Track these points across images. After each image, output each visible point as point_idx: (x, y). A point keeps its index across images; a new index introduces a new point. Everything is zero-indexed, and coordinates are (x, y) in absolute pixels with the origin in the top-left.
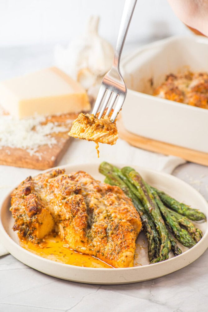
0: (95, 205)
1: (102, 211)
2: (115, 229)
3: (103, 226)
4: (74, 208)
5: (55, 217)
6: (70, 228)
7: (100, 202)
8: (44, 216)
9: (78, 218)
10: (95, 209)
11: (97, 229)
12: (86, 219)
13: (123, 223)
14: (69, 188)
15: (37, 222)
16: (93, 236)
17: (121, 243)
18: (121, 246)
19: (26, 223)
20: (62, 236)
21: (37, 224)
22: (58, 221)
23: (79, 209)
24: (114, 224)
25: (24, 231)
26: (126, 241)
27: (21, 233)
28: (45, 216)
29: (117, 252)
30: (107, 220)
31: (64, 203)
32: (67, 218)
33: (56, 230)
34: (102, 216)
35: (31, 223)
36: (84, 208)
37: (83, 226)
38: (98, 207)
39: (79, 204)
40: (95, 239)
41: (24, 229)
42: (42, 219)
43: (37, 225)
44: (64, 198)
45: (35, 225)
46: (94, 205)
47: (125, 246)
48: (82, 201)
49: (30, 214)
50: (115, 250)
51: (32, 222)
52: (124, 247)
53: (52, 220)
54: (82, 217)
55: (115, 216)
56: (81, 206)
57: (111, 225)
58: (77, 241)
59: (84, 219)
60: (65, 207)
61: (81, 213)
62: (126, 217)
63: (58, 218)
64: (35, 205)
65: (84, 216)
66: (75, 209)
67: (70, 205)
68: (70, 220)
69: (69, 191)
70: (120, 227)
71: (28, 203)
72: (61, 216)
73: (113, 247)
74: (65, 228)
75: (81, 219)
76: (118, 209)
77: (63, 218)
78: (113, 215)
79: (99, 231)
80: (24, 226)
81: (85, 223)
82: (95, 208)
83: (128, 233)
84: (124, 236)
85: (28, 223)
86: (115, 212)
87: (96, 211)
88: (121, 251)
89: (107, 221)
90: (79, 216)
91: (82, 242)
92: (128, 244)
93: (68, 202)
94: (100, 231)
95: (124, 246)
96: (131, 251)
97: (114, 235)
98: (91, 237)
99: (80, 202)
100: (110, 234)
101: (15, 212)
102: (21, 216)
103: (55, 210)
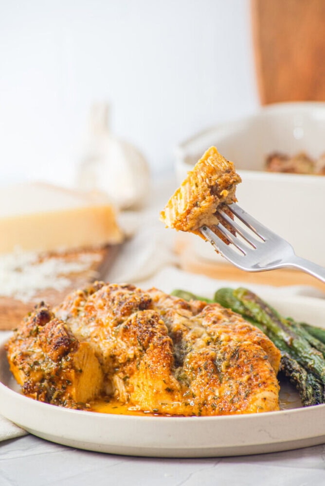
0: (184, 325)
1: (200, 334)
2: (233, 357)
3: (208, 354)
4: (145, 331)
5: (105, 361)
6: (138, 374)
7: (192, 321)
8: (84, 357)
9: (155, 347)
10: (185, 333)
11: (196, 363)
12: (170, 348)
13: (246, 347)
14: (128, 301)
15: (73, 367)
16: (189, 377)
17: (250, 379)
18: (250, 384)
19: (49, 374)
20: (123, 396)
21: (72, 371)
22: (112, 371)
23: (155, 331)
24: (228, 350)
25: (46, 392)
26: (258, 374)
27: (40, 396)
28: (86, 358)
29: (243, 394)
30: (214, 346)
31: (121, 331)
32: (131, 357)
33: (108, 391)
34: (200, 342)
35: (59, 372)
36: (163, 329)
37: (168, 359)
38: (190, 329)
39: (152, 324)
40: (194, 383)
41: (45, 388)
42: (81, 362)
43: (72, 373)
44: (120, 322)
45: (69, 374)
46: (182, 327)
47: (258, 383)
48: (157, 318)
49: (56, 354)
50: (238, 393)
51: (61, 369)
52: (255, 385)
53: (99, 367)
54: (163, 344)
55: (228, 339)
56: (157, 326)
57: (224, 352)
58: (157, 392)
59: (168, 347)
60: (122, 339)
61: (160, 337)
62: (250, 338)
63: (111, 364)
64: (65, 334)
65: (166, 342)
66: (147, 333)
67: (135, 329)
68: (138, 359)
69: (128, 306)
70: (243, 353)
71: (50, 336)
72: (117, 357)
73: (234, 387)
74: (127, 380)
75: (162, 349)
76: (230, 327)
77: (121, 359)
78: (223, 337)
79: (199, 367)
80: (45, 384)
81: (169, 354)
82: (185, 331)
83: (261, 362)
84: (252, 366)
85: (53, 374)
86: (226, 332)
87: (187, 336)
88: (252, 392)
89: (215, 348)
90: (156, 345)
91: (170, 391)
92: (263, 379)
93: (128, 327)
94: (202, 365)
95: (255, 383)
96: (272, 391)
97: (232, 368)
98: (186, 379)
99: (154, 320)
100: (223, 368)
101: (23, 360)
102: (36, 363)
103: (103, 349)
